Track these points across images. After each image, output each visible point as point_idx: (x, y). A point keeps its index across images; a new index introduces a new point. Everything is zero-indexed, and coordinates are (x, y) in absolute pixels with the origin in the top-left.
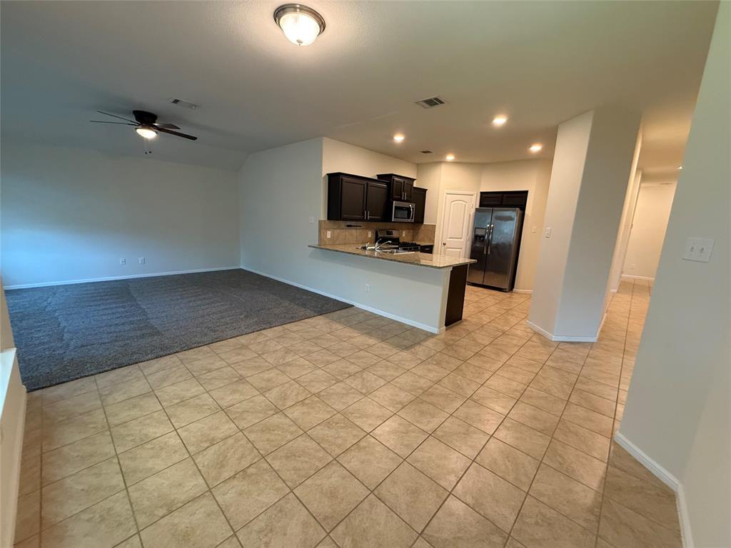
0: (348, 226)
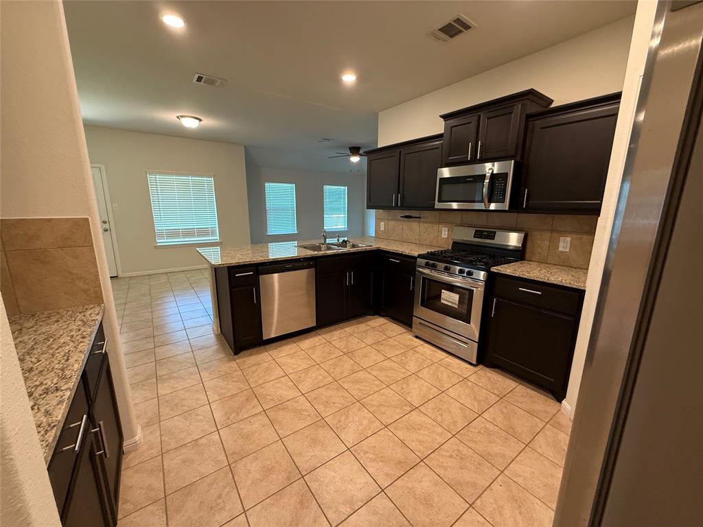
0: (406, 217)
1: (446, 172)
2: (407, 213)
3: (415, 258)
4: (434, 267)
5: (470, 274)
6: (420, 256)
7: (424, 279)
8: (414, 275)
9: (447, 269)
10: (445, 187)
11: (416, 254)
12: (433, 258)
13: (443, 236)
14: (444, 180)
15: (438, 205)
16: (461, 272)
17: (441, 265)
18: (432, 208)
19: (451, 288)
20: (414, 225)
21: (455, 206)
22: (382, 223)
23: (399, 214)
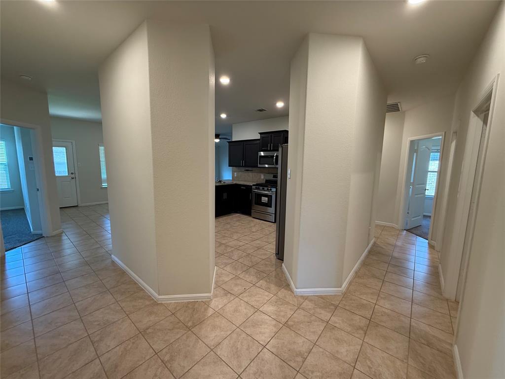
1: (262, 154)
2: (247, 169)
3: (251, 186)
4: (258, 189)
5: (271, 190)
6: (253, 185)
7: (255, 194)
8: (251, 193)
9: (263, 189)
10: (261, 159)
11: (252, 185)
12: (258, 185)
13: (262, 178)
14: (261, 157)
15: (259, 166)
16: (268, 189)
17: (261, 188)
18: (257, 167)
19: (266, 196)
20: (250, 174)
21: (267, 166)
22: (235, 173)
23: (243, 169)
